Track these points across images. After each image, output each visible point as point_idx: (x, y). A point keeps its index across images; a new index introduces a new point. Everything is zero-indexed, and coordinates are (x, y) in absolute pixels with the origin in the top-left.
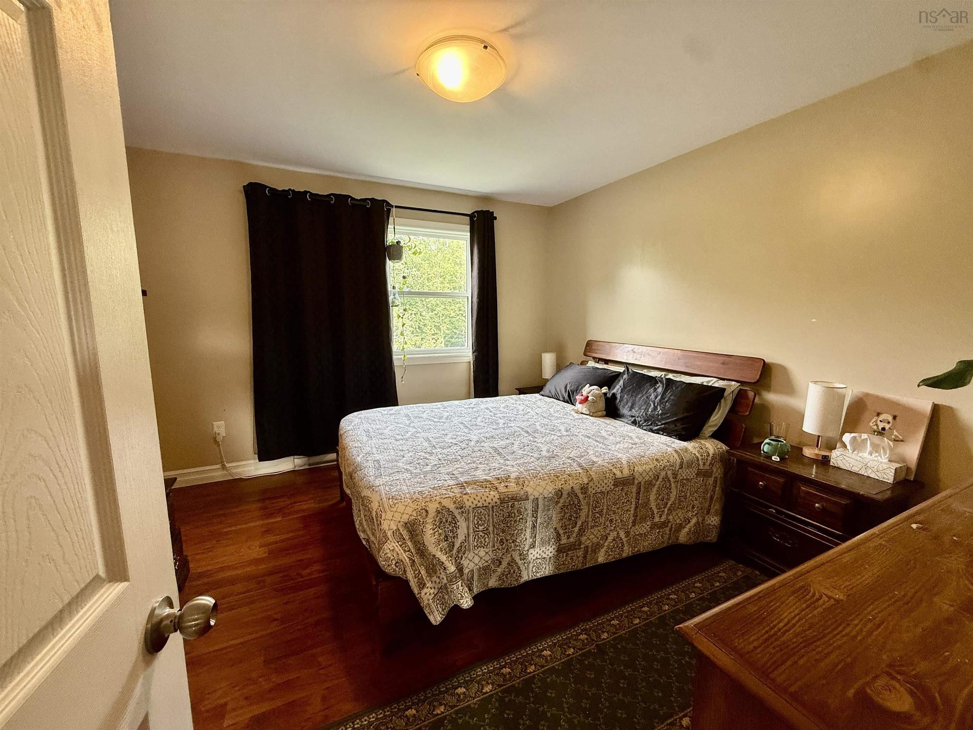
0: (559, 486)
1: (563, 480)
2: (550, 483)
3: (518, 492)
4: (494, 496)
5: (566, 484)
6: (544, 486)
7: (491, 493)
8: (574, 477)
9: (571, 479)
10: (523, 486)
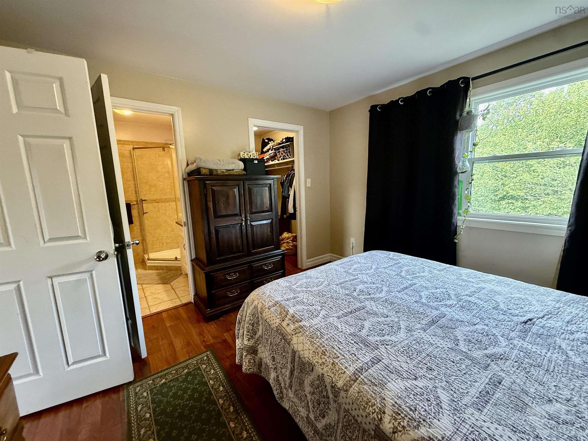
0: (315, 360)
1: (324, 360)
2: (311, 352)
3: (288, 334)
4: (276, 323)
5: (321, 365)
6: (305, 348)
7: (277, 320)
8: (335, 369)
9: (329, 367)
10: (295, 334)
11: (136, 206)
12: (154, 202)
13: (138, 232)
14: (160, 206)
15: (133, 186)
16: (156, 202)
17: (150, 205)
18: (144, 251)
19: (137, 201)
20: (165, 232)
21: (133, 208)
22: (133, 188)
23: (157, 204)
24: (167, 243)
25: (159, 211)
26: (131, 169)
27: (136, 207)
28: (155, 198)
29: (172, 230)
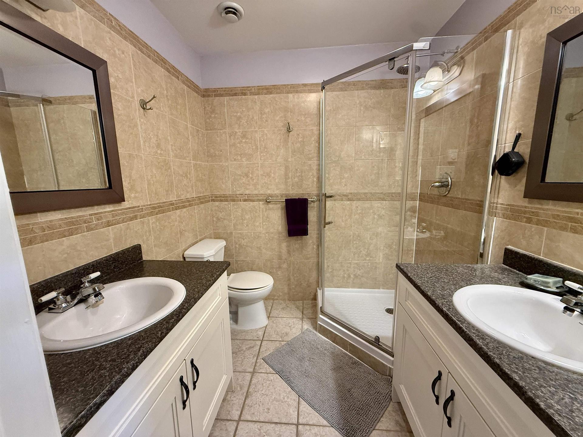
11: (316, 204)
12: (344, 198)
13: (313, 248)
14: (354, 208)
15: (315, 167)
16: (349, 200)
17: (338, 204)
18: (318, 282)
19: (318, 196)
20: (356, 256)
21: (312, 207)
22: (315, 173)
23: (348, 202)
24: (356, 276)
25: (350, 216)
26: (315, 137)
27: (315, 206)
28: (348, 191)
29: (368, 255)
